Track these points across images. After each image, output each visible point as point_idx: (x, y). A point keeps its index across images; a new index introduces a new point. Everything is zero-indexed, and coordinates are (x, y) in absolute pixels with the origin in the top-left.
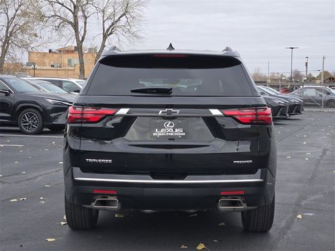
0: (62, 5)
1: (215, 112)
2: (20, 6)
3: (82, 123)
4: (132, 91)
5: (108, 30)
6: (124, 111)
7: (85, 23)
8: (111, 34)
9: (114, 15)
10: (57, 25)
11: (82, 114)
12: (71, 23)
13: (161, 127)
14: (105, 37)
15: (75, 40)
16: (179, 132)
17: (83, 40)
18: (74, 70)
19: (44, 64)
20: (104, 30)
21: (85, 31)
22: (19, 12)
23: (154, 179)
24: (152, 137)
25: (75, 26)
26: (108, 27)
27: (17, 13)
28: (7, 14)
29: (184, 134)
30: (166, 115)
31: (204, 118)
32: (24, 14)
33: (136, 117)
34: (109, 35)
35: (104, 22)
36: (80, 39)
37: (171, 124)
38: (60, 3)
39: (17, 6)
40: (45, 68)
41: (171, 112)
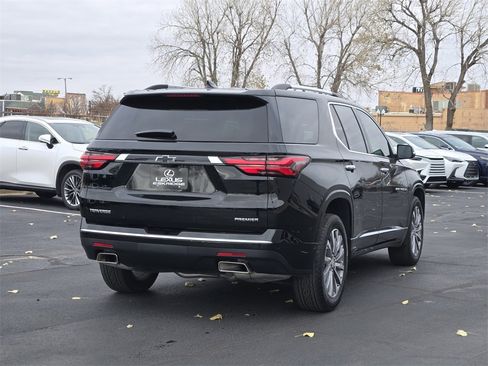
0: (403, 24)
1: (214, 160)
2: (358, 28)
4: (138, 135)
5: (469, 58)
6: (122, 157)
7: (437, 49)
8: (473, 63)
9: (479, 36)
10: (392, 53)
12: (414, 49)
13: (161, 176)
14: (464, 68)
15: (420, 74)
16: (179, 182)
17: (431, 74)
18: (442, 117)
19: (400, 109)
20: (463, 58)
21: (435, 61)
22: (356, 36)
23: (149, 233)
24: (151, 186)
25: (421, 53)
26: (469, 54)
27: (354, 38)
28: (341, 39)
29: (183, 184)
30: (161, 162)
31: (205, 166)
32: (364, 39)
33: (138, 164)
34: (470, 66)
35: (462, 46)
36: (428, 72)
37: (171, 173)
38: (399, 22)
39: (354, 28)
40: (401, 114)
41: (166, 159)
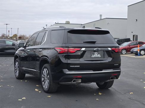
3: (68, 53)
4: (83, 42)
6: (83, 49)
11: (68, 50)
13: (94, 54)
16: (99, 56)
23: (94, 71)
24: (91, 57)
29: (100, 56)
30: (96, 50)
33: (86, 51)
37: (97, 53)
41: (98, 49)
